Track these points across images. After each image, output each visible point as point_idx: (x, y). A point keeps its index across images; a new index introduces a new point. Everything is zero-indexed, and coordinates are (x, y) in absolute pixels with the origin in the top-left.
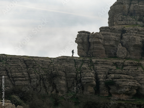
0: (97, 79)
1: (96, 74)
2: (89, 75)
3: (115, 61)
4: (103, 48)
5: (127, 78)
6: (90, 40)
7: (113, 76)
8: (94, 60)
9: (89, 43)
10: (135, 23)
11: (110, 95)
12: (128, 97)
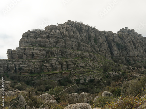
0: (15, 67)
1: (15, 65)
2: (12, 66)
3: (22, 60)
4: (17, 55)
5: (27, 67)
6: (12, 53)
7: (21, 66)
8: (14, 60)
9: (12, 54)
10: (29, 46)
11: (20, 73)
12: (27, 73)
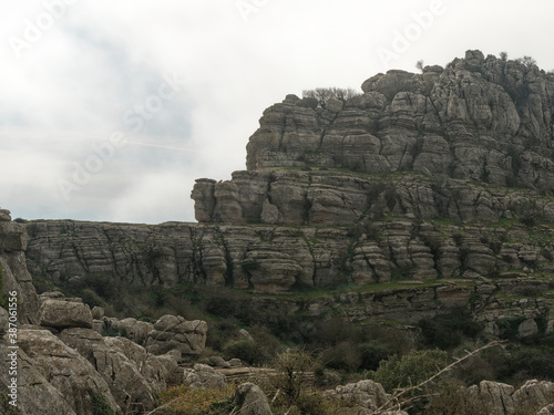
0: (228, 259)
1: (227, 251)
2: (215, 253)
3: (258, 228)
4: (238, 206)
5: (279, 257)
6: (216, 194)
7: (255, 253)
8: (223, 228)
9: (215, 199)
10: (291, 163)
11: (251, 285)
12: (281, 288)
